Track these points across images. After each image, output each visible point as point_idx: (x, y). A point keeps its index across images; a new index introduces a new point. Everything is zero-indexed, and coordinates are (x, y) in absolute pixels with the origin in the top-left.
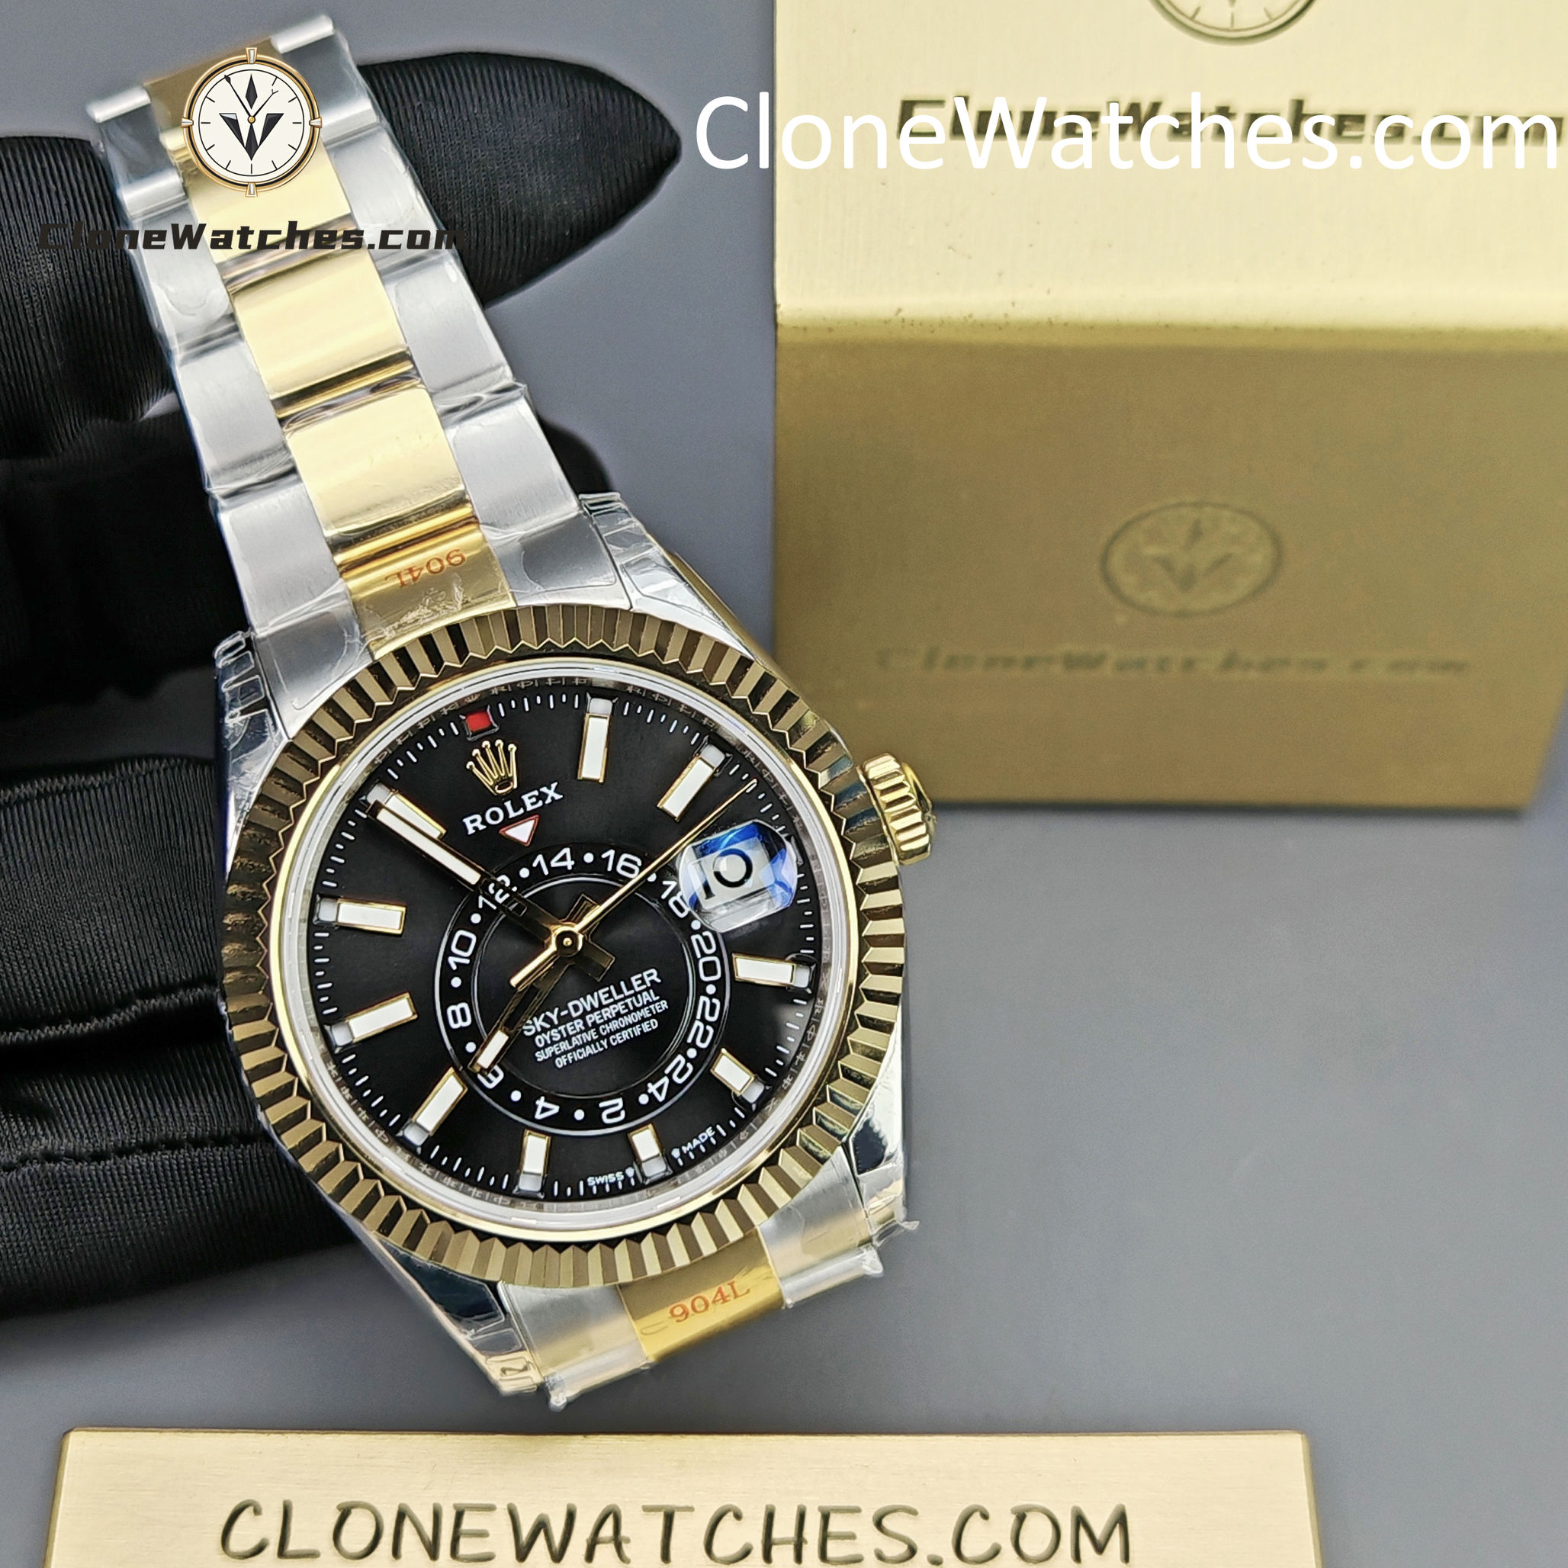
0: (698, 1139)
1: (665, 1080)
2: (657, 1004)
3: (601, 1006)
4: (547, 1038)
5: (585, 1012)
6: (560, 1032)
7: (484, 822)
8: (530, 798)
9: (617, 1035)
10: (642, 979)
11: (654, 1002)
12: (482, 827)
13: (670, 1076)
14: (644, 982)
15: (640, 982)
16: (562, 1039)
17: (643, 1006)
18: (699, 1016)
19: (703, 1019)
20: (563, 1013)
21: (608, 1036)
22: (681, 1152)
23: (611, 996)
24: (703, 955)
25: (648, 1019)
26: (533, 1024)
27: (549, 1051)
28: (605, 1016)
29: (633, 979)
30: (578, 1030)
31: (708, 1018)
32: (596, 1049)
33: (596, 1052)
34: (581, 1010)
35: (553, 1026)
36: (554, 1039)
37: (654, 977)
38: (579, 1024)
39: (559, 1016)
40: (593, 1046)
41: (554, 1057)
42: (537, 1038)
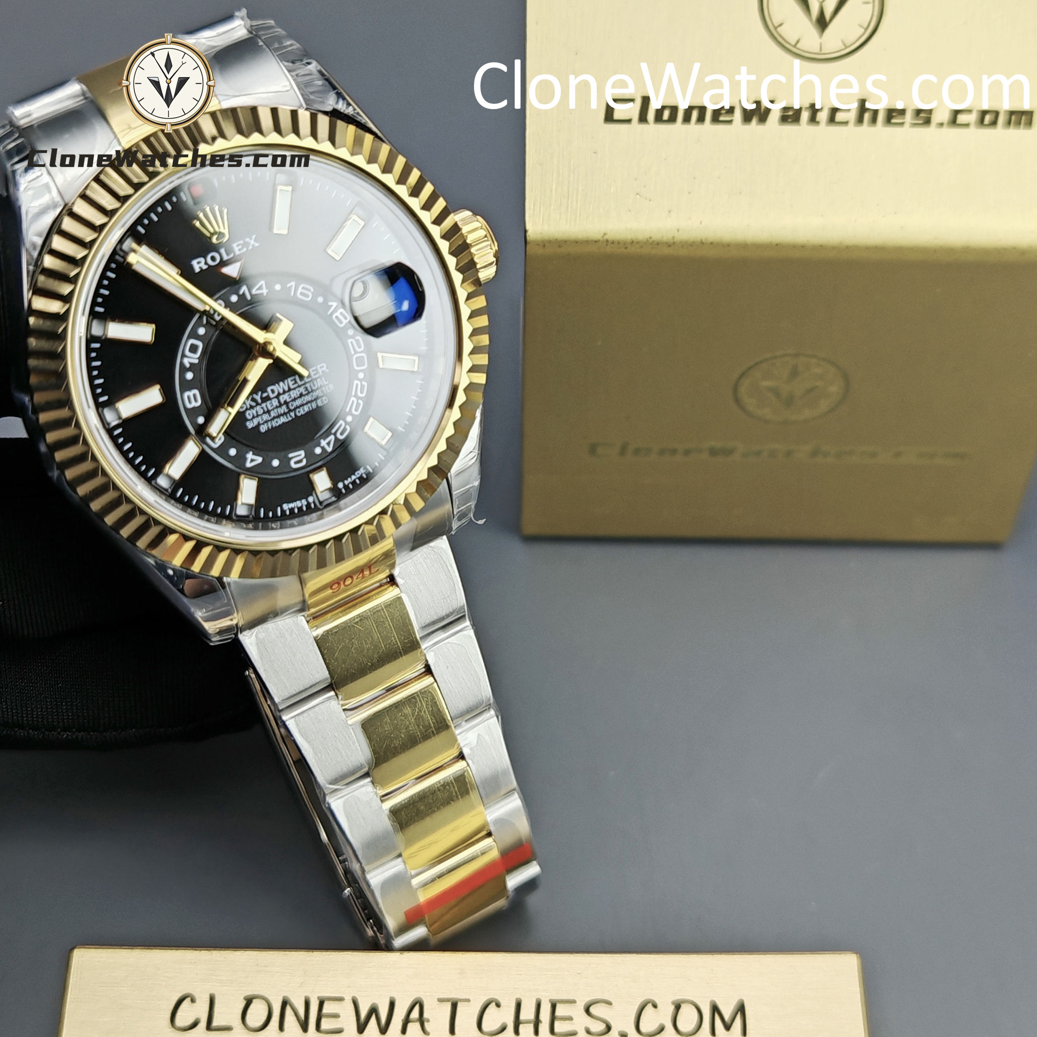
0: (355, 475)
1: (332, 437)
2: (326, 387)
3: (290, 390)
4: (254, 412)
5: (279, 394)
6: (262, 408)
7: (206, 263)
8: (238, 246)
9: (301, 408)
10: (316, 371)
11: (325, 385)
12: (205, 267)
13: (335, 434)
14: (317, 373)
15: (315, 373)
16: (264, 413)
17: (317, 389)
18: (353, 394)
19: (356, 396)
20: (265, 395)
21: (295, 409)
22: (344, 485)
23: (296, 382)
24: (356, 352)
25: (321, 397)
26: (245, 403)
27: (256, 421)
28: (292, 396)
30: (275, 406)
31: (360, 395)
32: (287, 418)
33: (287, 420)
34: (276, 394)
35: (258, 404)
36: (259, 413)
37: (324, 369)
38: (275, 402)
39: (261, 398)
40: (285, 416)
41: (259, 424)
42: (248, 412)
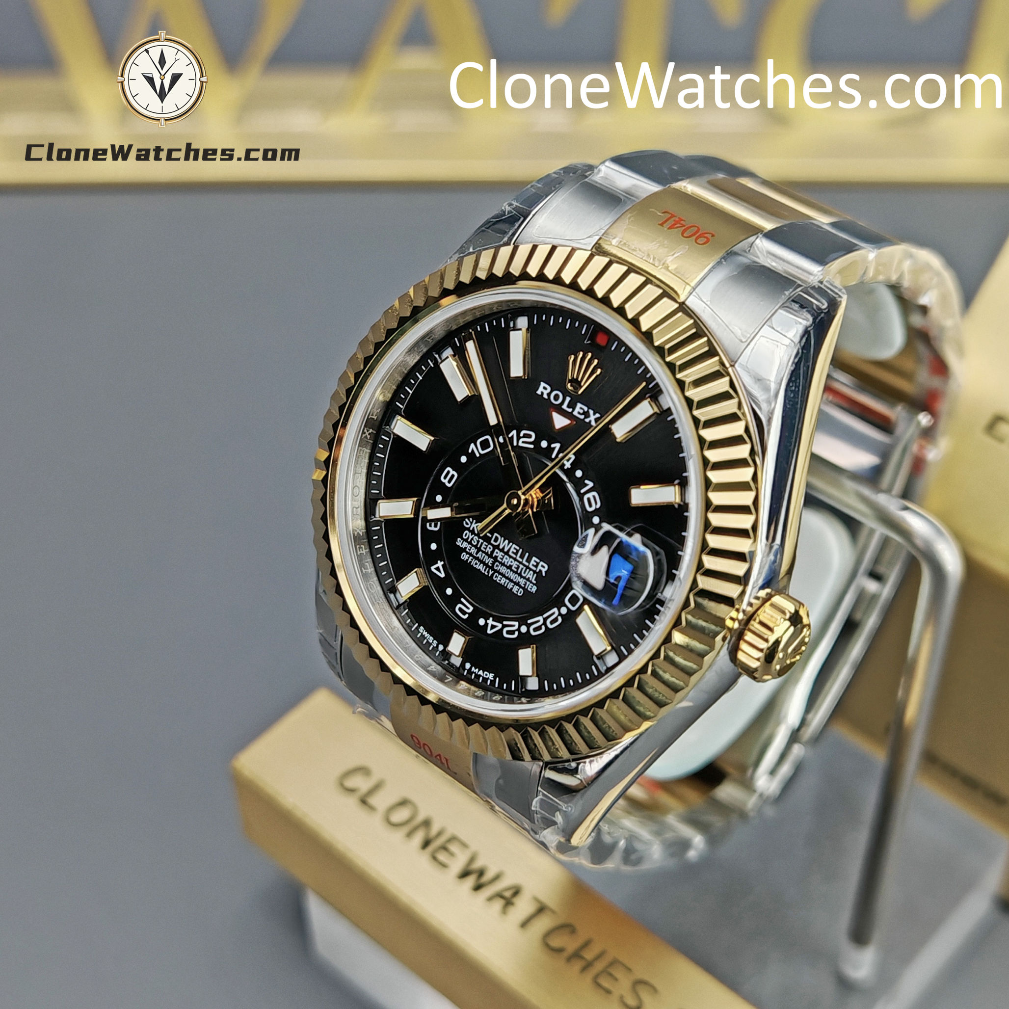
0: (483, 673)
1: (500, 626)
2: (531, 585)
3: (507, 553)
4: (471, 537)
5: (497, 547)
6: (478, 542)
7: (549, 395)
8: (581, 408)
9: (500, 576)
10: (538, 564)
11: (531, 582)
12: (545, 396)
13: (504, 626)
14: (536, 566)
15: (535, 564)
16: (476, 546)
17: (524, 578)
18: (545, 615)
19: (545, 620)
20: (489, 534)
21: (496, 571)
22: (471, 668)
23: (516, 554)
25: (520, 587)
26: (471, 523)
27: (465, 545)
28: (504, 559)
29: (534, 558)
30: (486, 551)
31: (548, 622)
32: (485, 571)
33: (483, 572)
34: (496, 544)
35: (478, 535)
36: (473, 542)
37: (544, 570)
38: (489, 549)
40: (485, 567)
41: (464, 550)
42: (467, 532)
